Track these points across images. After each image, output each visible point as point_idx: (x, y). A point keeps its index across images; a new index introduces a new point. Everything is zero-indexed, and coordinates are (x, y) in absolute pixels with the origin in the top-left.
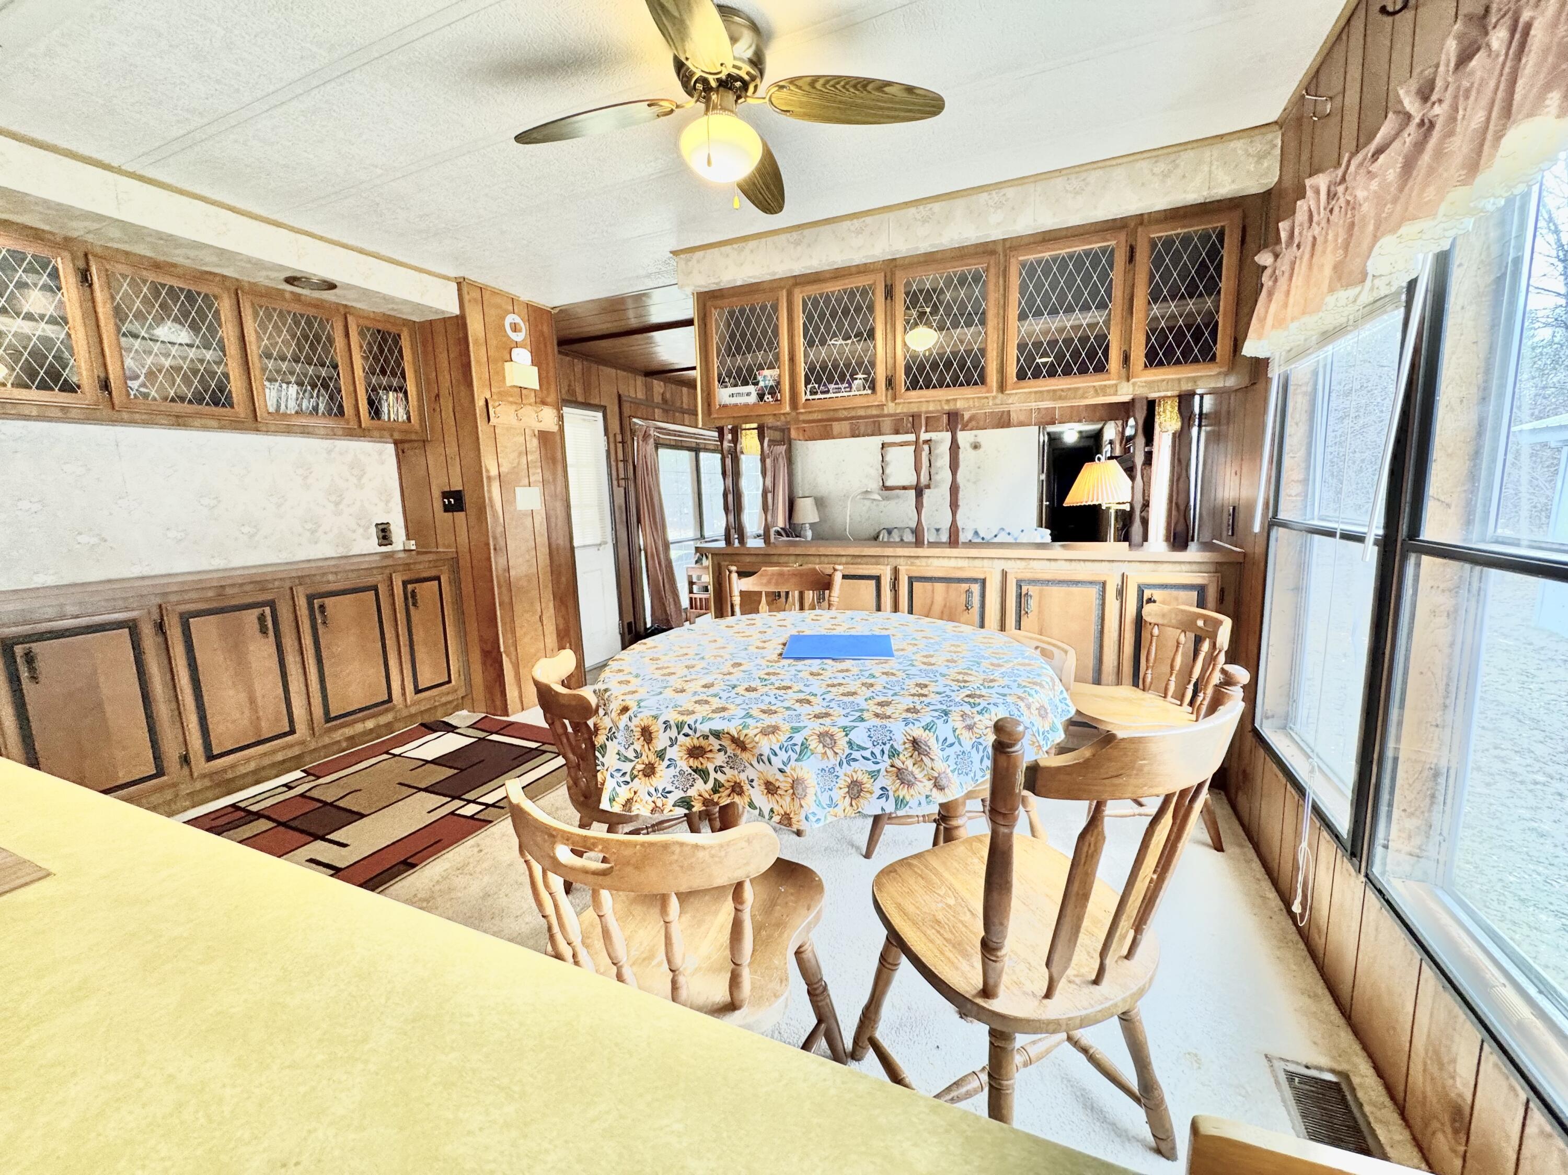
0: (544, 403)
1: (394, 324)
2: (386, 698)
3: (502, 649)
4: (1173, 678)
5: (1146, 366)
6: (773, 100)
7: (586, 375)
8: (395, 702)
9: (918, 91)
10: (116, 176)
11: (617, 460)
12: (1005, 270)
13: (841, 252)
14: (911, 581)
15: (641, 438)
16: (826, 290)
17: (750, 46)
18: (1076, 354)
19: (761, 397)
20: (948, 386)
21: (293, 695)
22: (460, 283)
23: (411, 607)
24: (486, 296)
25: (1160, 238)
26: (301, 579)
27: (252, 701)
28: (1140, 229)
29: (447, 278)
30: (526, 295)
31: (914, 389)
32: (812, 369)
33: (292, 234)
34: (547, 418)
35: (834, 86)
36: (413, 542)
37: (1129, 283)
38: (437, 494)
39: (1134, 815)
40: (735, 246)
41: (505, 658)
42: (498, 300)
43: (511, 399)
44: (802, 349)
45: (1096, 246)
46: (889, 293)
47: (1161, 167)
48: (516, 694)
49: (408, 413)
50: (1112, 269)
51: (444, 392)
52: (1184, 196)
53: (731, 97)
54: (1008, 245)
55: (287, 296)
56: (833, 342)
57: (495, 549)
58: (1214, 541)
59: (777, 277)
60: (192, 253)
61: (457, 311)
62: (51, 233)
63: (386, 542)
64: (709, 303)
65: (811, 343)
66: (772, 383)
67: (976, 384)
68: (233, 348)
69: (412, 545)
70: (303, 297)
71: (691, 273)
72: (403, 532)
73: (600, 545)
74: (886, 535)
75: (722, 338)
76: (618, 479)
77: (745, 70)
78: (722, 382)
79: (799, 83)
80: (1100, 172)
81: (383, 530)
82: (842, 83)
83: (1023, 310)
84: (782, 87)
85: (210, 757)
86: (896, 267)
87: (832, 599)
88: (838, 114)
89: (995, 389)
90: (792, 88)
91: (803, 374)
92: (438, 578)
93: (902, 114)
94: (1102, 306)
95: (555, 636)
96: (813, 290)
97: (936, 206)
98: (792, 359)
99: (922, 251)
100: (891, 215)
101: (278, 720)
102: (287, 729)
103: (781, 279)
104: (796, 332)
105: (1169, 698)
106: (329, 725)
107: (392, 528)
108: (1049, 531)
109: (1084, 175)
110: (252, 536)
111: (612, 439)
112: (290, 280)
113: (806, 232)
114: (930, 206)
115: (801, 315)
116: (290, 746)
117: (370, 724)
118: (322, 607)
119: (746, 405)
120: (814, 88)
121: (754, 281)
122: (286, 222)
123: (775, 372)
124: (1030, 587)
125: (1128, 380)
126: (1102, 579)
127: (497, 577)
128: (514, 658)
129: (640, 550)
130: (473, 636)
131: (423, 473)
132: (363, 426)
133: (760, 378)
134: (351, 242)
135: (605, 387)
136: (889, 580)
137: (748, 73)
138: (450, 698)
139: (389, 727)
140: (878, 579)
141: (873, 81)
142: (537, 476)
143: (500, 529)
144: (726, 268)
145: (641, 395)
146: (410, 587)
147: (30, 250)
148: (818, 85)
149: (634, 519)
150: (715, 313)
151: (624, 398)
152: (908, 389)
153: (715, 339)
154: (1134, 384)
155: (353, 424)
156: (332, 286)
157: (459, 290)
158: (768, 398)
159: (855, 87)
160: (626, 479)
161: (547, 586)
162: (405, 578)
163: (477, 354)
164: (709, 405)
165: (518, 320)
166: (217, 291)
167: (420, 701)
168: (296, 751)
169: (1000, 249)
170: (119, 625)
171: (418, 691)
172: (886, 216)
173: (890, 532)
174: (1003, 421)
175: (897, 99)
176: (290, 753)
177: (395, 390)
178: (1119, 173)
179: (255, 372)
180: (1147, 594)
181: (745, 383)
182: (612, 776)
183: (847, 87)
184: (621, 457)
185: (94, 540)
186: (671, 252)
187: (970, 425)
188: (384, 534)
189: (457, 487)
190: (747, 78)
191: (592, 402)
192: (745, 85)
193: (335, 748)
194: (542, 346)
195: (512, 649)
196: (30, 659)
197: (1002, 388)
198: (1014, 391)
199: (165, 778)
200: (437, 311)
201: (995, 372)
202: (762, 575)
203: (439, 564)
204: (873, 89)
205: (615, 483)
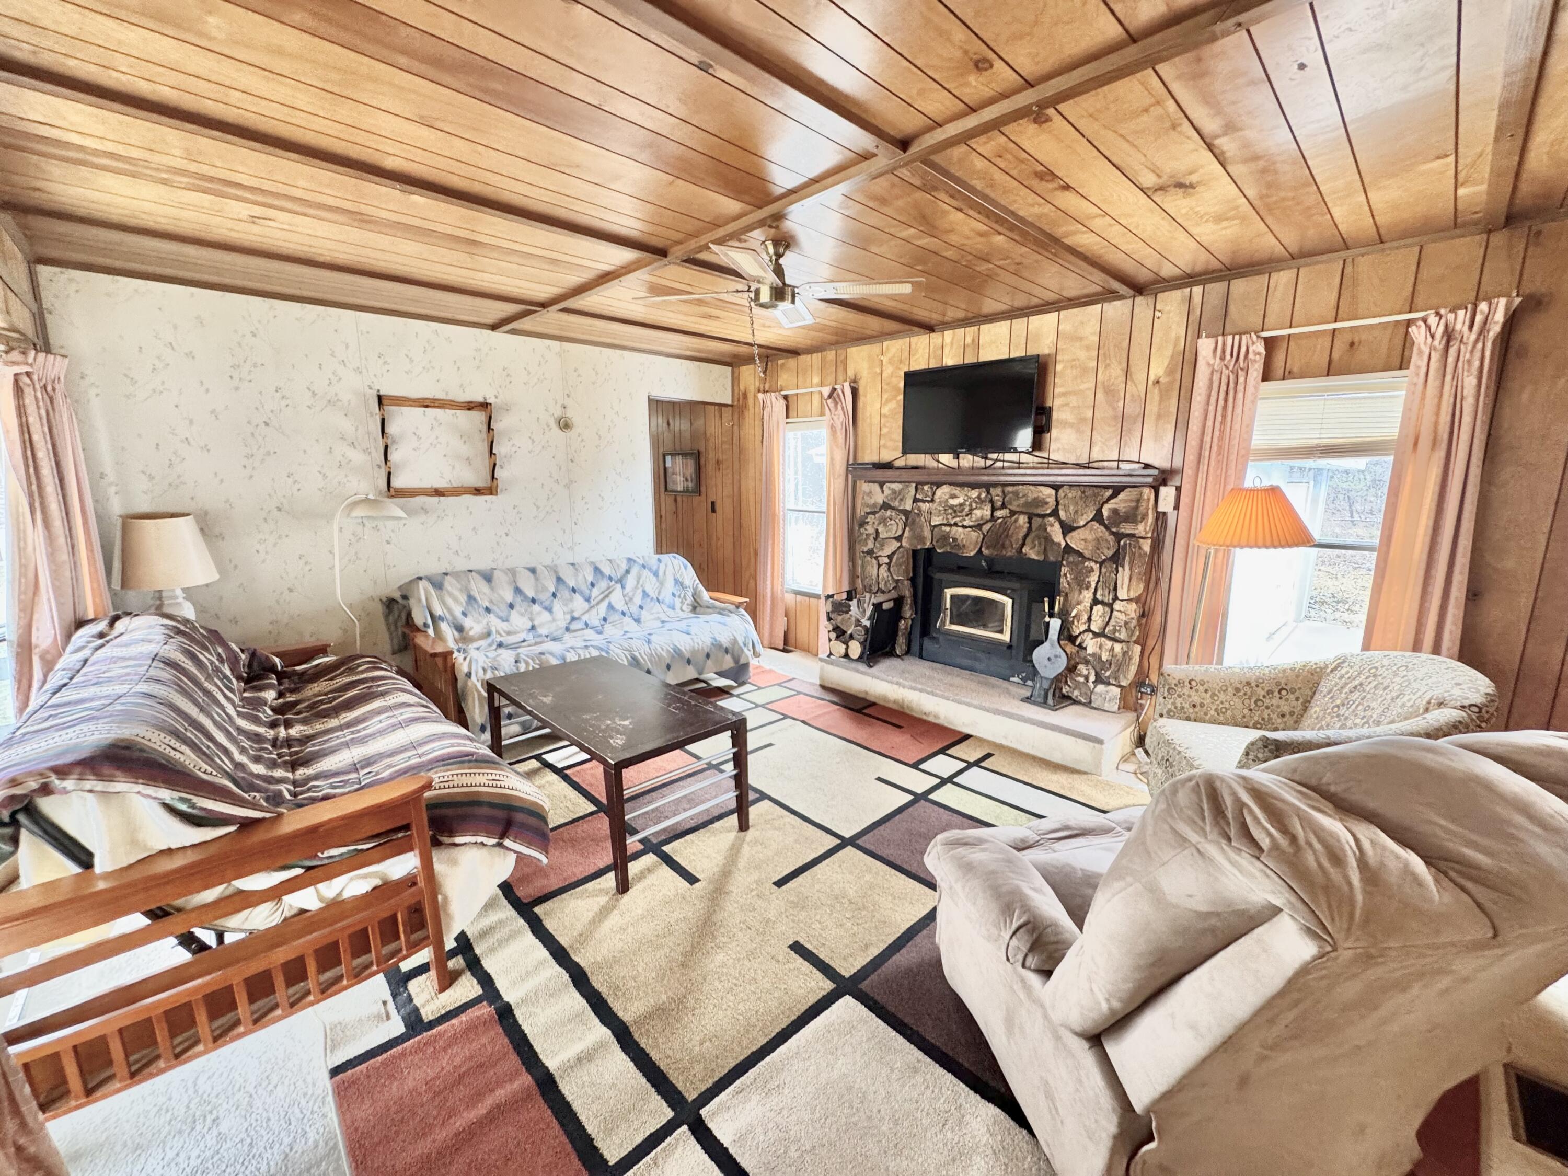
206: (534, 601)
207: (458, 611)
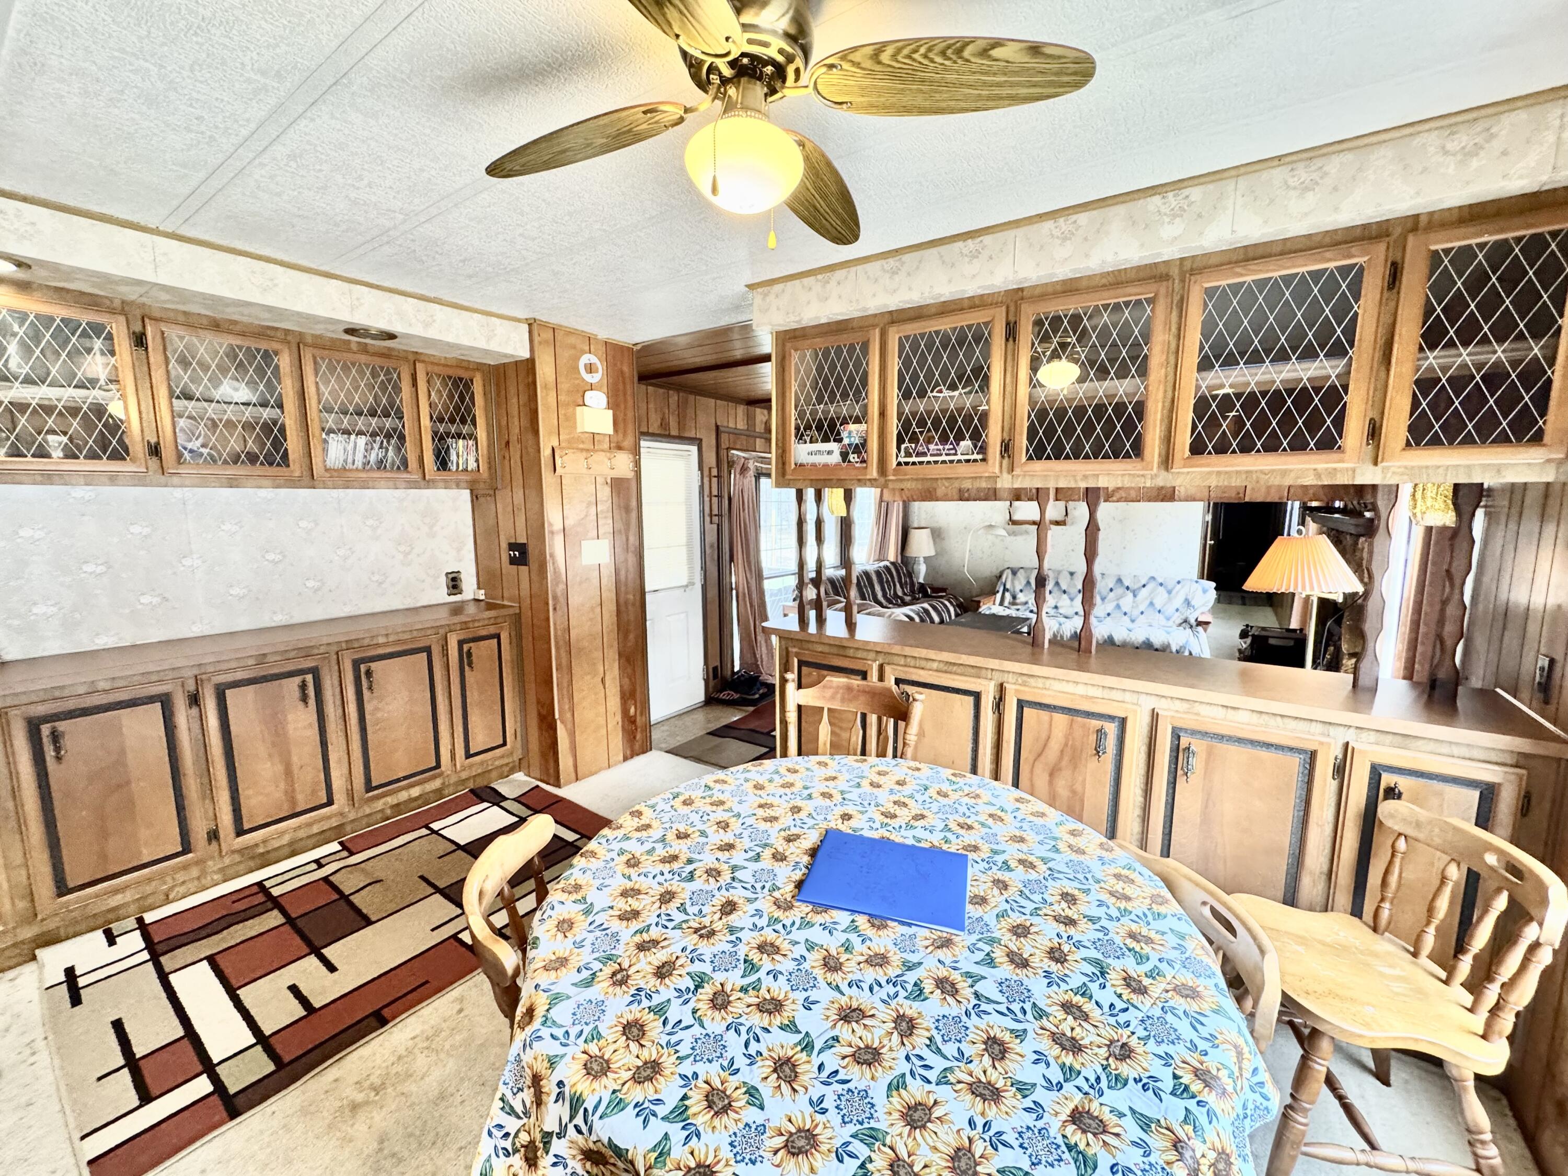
0: (619, 448)
1: (467, 369)
2: (434, 764)
3: (557, 716)
4: (1431, 930)
5: (1408, 444)
6: (819, 87)
7: (682, 409)
8: (443, 768)
9: (1048, 50)
10: (155, 238)
11: (711, 496)
12: (1182, 300)
13: (950, 281)
14: (1021, 705)
15: (738, 470)
16: (927, 330)
17: (787, 12)
18: (1287, 422)
19: (844, 455)
20: (1087, 457)
21: (333, 764)
22: (531, 324)
23: (467, 668)
24: (559, 337)
25: (1447, 251)
26: (349, 645)
27: (288, 772)
28: (1411, 239)
29: (518, 320)
30: (603, 335)
31: (1039, 458)
32: (906, 426)
33: (346, 285)
34: (622, 464)
35: (909, 57)
36: (483, 592)
37: (1386, 319)
38: (504, 545)
39: (1358, 1164)
40: (820, 277)
41: (560, 726)
42: (572, 340)
43: (581, 446)
44: (896, 402)
45: (1332, 265)
46: (1011, 333)
47: (1463, 139)
48: (570, 762)
49: (477, 461)
50: (1357, 299)
51: (514, 439)
52: (1503, 183)
53: (759, 90)
54: (1188, 265)
55: (354, 347)
56: (935, 394)
57: (555, 609)
58: (1498, 690)
59: (870, 312)
60: (246, 311)
61: (526, 354)
62: (107, 297)
63: (455, 591)
64: (788, 345)
65: (907, 395)
66: (857, 441)
67: (1127, 456)
68: (290, 403)
69: (481, 595)
70: (369, 347)
71: (767, 310)
72: (474, 580)
73: (687, 586)
74: (1010, 576)
75: (802, 386)
76: (711, 516)
77: (774, 48)
78: (800, 437)
79: (856, 57)
80: (1350, 156)
81: (454, 579)
82: (923, 50)
83: (1206, 357)
84: (831, 66)
85: (240, 832)
86: (1022, 299)
87: (908, 737)
88: (920, 101)
89: (1155, 465)
90: (846, 66)
91: (895, 432)
92: (498, 636)
93: (1023, 91)
94: (1338, 351)
95: (618, 700)
96: (913, 329)
97: (1083, 218)
98: (883, 414)
99: (1061, 277)
100: (1020, 232)
101: (314, 792)
102: (325, 800)
103: (875, 315)
104: (889, 381)
105: (1423, 959)
106: (371, 794)
107: (462, 576)
108: (1213, 584)
109: (1318, 163)
110: (316, 591)
111: (706, 473)
112: (351, 331)
113: (907, 257)
114: (1074, 217)
115: (897, 359)
116: (329, 817)
117: (415, 792)
118: (369, 673)
119: (826, 466)
120: (879, 63)
121: (840, 318)
122: (338, 273)
123: (863, 427)
124: (1193, 741)
125: (1376, 463)
126: (1311, 747)
127: (556, 636)
128: (569, 726)
129: (732, 589)
130: (532, 697)
131: (492, 522)
132: (427, 477)
133: (844, 435)
134: (409, 289)
135: (702, 418)
136: (991, 699)
137: (781, 51)
138: (506, 761)
139: (439, 793)
140: (977, 696)
141: (972, 40)
142: (606, 526)
143: (562, 586)
144: (809, 303)
145: (741, 425)
146: (466, 647)
147: (85, 317)
148: (885, 57)
149: (727, 557)
150: (795, 357)
151: (721, 429)
152: (1030, 458)
153: (794, 387)
154: (1385, 470)
155: (416, 476)
156: (392, 336)
157: (530, 332)
158: (853, 457)
159: (943, 53)
160: (720, 515)
161: (611, 646)
162: (462, 637)
163: (546, 400)
164: (784, 464)
165: (593, 359)
166: (275, 346)
167: (471, 766)
168: (334, 823)
169: (1175, 272)
170: (150, 700)
171: (468, 756)
172: (1011, 234)
173: (1014, 573)
174: (1167, 495)
175: (1012, 67)
176: (326, 825)
177: (464, 438)
178: (1383, 157)
179: (314, 428)
180: (1387, 779)
181: (826, 439)
182: (490, 1134)
183: (931, 55)
184: (715, 492)
185: (156, 600)
186: (746, 286)
187: (1117, 496)
188: (454, 583)
189: (522, 540)
190: (780, 59)
191: (687, 435)
192: (780, 72)
193: (379, 816)
194: (621, 387)
195: (569, 715)
196: (56, 737)
197: (1167, 462)
198: (1186, 470)
199: (190, 855)
200: (506, 356)
201: (1157, 442)
202: (824, 687)
203: (499, 620)
204: (974, 55)
205: (707, 519)
206: (1065, 592)
207: (1018, 587)
